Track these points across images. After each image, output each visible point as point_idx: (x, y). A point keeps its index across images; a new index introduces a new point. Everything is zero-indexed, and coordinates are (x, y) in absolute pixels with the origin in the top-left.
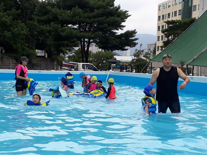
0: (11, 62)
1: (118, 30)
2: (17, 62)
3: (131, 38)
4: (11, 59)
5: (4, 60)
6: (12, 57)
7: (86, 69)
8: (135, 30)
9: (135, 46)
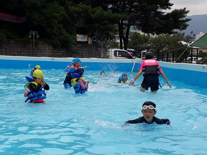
0: (47, 48)
1: (165, 9)
2: (55, 49)
3: (181, 19)
4: (47, 45)
5: (39, 46)
6: (48, 43)
7: (119, 56)
8: (185, 8)
9: (185, 29)
